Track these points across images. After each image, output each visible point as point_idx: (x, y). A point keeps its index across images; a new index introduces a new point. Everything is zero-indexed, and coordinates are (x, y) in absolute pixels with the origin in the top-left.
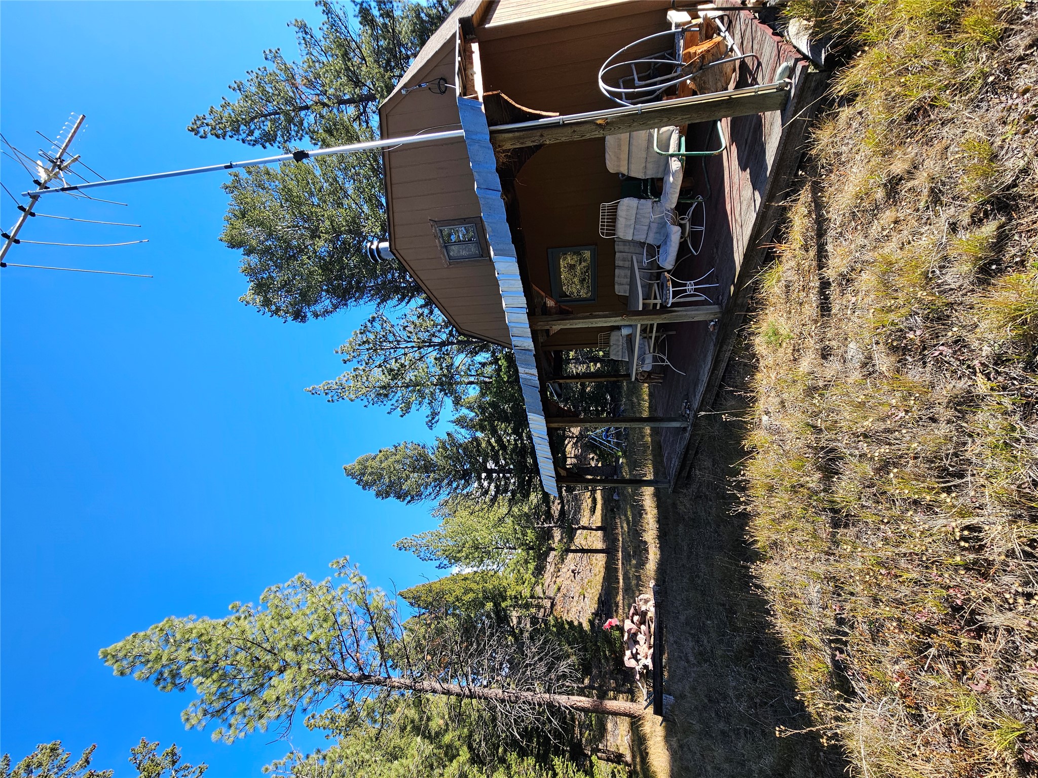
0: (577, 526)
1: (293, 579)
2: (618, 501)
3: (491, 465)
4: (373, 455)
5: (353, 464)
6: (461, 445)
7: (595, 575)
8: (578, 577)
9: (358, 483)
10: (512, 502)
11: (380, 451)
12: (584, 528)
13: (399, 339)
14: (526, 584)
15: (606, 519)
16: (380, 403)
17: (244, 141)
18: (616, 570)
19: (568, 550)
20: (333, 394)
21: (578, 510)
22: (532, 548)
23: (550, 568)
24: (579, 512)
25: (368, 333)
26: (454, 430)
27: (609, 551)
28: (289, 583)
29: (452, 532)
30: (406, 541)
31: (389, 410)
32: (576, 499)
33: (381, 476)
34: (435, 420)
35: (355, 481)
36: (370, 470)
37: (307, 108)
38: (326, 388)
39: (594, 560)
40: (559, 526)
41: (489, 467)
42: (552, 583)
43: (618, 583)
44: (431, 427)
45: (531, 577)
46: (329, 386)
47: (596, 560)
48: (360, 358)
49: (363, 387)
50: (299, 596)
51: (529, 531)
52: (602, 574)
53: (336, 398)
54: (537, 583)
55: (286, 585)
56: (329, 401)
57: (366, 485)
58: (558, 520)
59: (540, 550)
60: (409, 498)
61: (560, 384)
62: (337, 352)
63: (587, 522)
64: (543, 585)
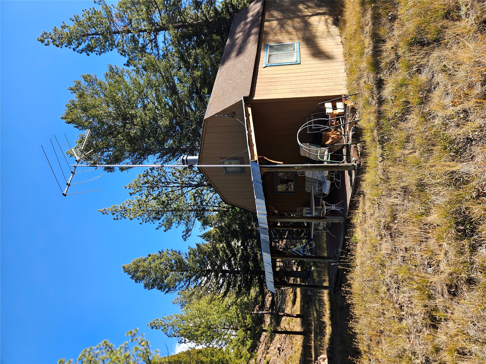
0: (282, 314)
1: (100, 344)
2: (311, 296)
3: (225, 267)
4: (144, 257)
5: (129, 263)
6: (205, 253)
7: (295, 352)
8: (282, 354)
9: (132, 278)
10: (238, 294)
11: (149, 256)
12: (288, 315)
13: (169, 181)
14: (243, 359)
15: (304, 309)
16: (150, 222)
17: (74, 50)
18: (310, 347)
19: (275, 332)
20: (118, 214)
21: (284, 301)
22: (250, 329)
23: (262, 347)
24: (284, 303)
25: (148, 177)
26: (201, 243)
27: (305, 333)
28: (98, 346)
29: (192, 316)
30: (157, 321)
31: (157, 227)
32: (283, 293)
33: (149, 273)
34: (188, 235)
35: (130, 276)
36: (142, 269)
37: (118, 32)
38: (113, 210)
39: (294, 340)
40: (270, 313)
41: (223, 268)
42: (263, 359)
43: (312, 357)
44: (185, 240)
45: (248, 353)
46: (115, 209)
47: (296, 340)
48: (141, 192)
49: (140, 210)
50: (104, 355)
51: (248, 316)
52: (300, 352)
53: (119, 217)
54: (251, 357)
55: (96, 347)
56: (114, 219)
57: (137, 280)
58: (270, 308)
59: (255, 331)
60: (167, 289)
61: (276, 230)
62: (126, 188)
63: (290, 311)
64: (256, 359)
